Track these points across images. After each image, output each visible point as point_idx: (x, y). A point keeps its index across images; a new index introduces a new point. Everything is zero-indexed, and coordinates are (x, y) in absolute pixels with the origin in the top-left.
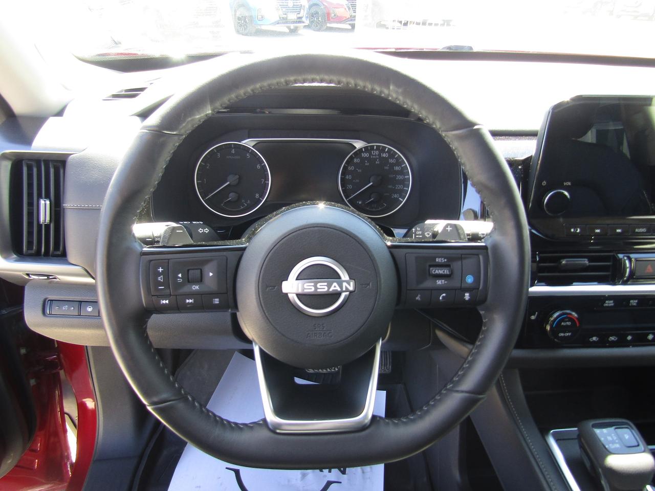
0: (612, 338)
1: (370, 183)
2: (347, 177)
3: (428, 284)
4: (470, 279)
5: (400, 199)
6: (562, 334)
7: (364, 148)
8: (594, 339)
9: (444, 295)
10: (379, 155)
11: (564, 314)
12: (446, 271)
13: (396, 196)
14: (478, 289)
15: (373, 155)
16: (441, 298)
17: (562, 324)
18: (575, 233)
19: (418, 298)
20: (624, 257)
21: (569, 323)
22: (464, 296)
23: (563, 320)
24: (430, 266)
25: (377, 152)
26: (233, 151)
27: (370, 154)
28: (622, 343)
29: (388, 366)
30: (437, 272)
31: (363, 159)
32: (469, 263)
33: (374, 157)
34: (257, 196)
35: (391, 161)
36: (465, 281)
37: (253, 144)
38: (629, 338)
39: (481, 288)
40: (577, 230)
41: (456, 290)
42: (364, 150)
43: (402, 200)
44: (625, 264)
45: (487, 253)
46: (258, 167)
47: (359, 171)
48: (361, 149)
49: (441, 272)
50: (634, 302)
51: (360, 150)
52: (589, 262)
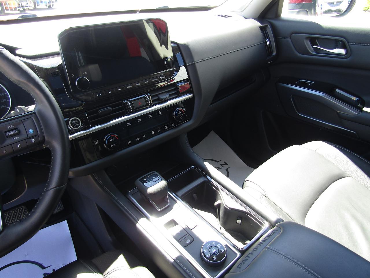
0: (137, 139)
3: (8, 142)
4: (31, 132)
5: (7, 107)
6: (112, 146)
8: (130, 142)
9: (20, 144)
11: (109, 135)
12: (16, 132)
13: (3, 106)
14: (38, 135)
16: (19, 147)
17: (110, 141)
18: (99, 96)
19: (5, 151)
20: (127, 101)
21: (113, 139)
22: (32, 141)
23: (109, 139)
24: (6, 132)
28: (142, 140)
29: (61, 206)
30: (10, 134)
32: (28, 123)
36: (29, 133)
38: (144, 136)
39: (39, 134)
40: (100, 94)
41: (25, 139)
43: (8, 107)
44: (128, 104)
45: (36, 115)
49: (12, 133)
50: (139, 120)
52: (112, 108)
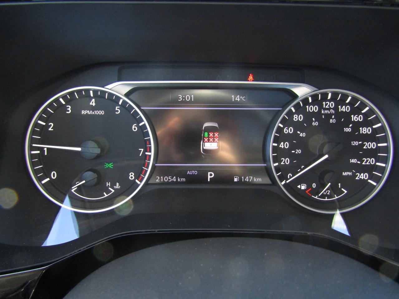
1: (322, 155)
2: (282, 145)
5: (370, 182)
7: (312, 96)
10: (336, 108)
13: (362, 176)
15: (325, 109)
25: (332, 104)
26: (93, 103)
27: (321, 107)
31: (308, 116)
33: (327, 111)
34: (132, 176)
35: (354, 118)
37: (127, 89)
42: (310, 101)
43: (374, 183)
46: (134, 128)
47: (301, 135)
48: (307, 99)
51: (305, 101)
